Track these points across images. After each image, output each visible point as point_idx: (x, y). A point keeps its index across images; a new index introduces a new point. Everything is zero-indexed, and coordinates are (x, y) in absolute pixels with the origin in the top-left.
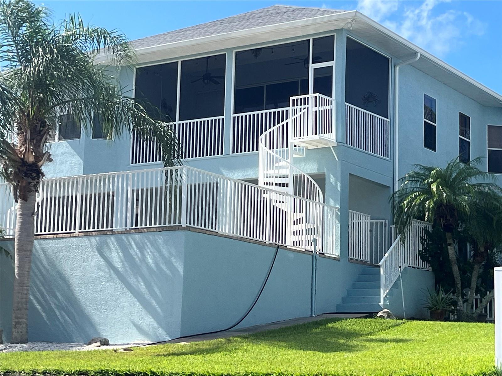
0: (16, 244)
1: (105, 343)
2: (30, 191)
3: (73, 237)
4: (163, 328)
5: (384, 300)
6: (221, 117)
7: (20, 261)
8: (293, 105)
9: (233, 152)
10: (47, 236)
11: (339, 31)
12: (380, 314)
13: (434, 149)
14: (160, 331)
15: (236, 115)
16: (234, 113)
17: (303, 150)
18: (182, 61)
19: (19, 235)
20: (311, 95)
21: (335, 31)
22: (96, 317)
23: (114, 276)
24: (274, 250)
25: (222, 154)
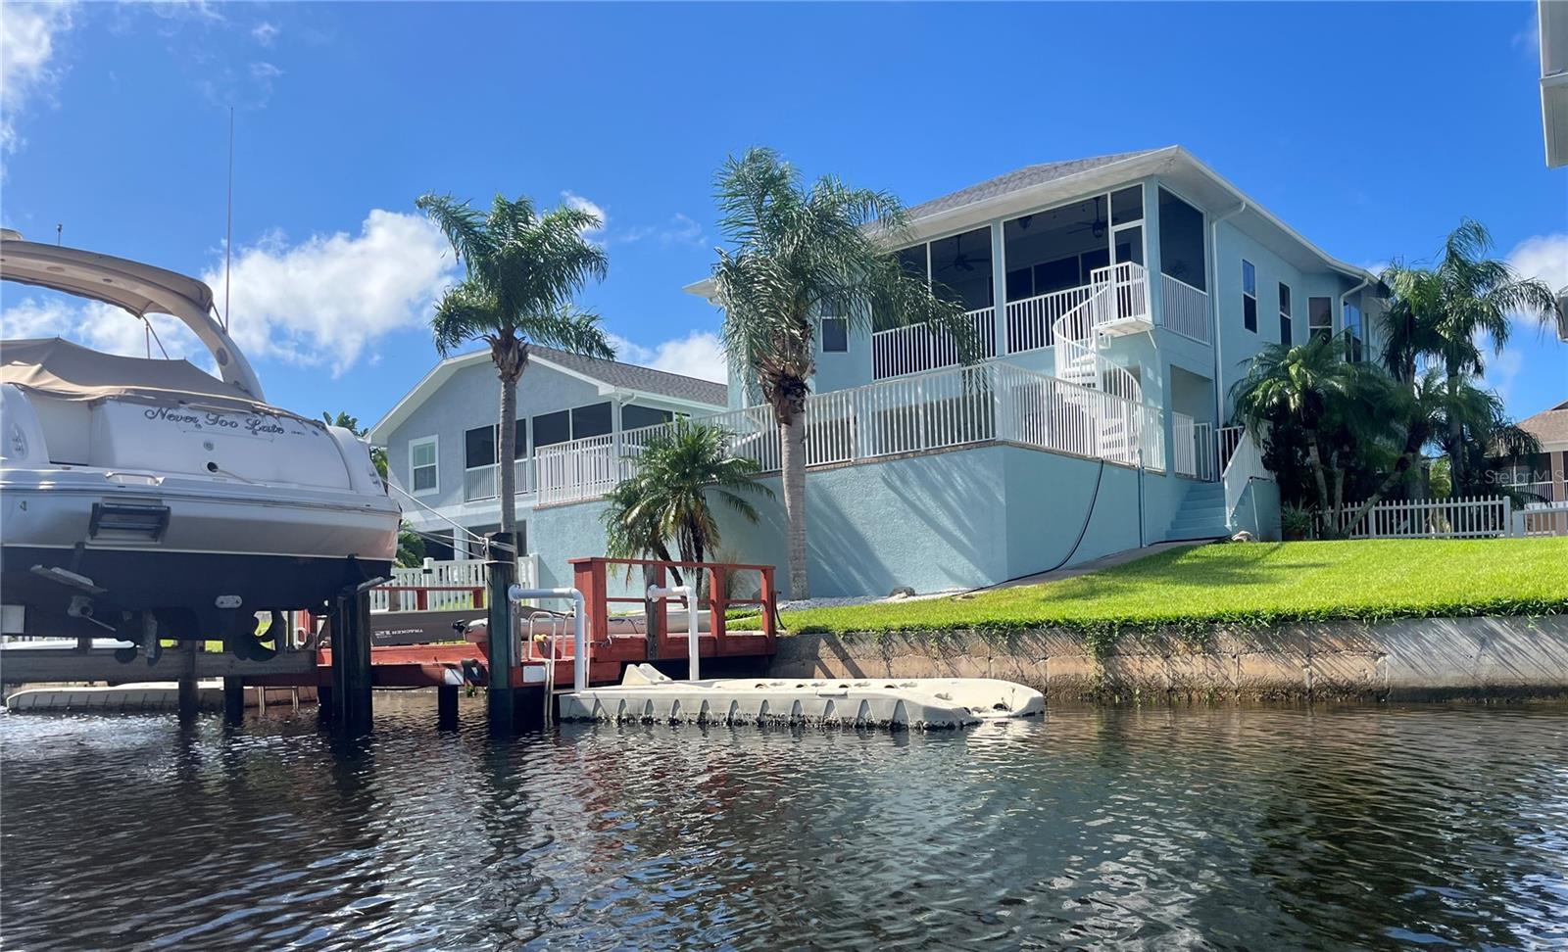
0: (784, 479)
1: (911, 593)
2: (795, 412)
3: (849, 466)
4: (983, 571)
5: (1231, 522)
6: (990, 309)
7: (792, 499)
8: (1096, 281)
9: (1010, 351)
10: (815, 469)
11: (1149, 178)
12: (1236, 537)
13: (1255, 331)
14: (979, 574)
15: (1011, 304)
16: (1008, 302)
17: (1107, 339)
18: (931, 243)
19: (789, 468)
20: (1113, 266)
21: (1142, 179)
22: (889, 563)
23: (908, 510)
24: (1099, 465)
25: (994, 355)
